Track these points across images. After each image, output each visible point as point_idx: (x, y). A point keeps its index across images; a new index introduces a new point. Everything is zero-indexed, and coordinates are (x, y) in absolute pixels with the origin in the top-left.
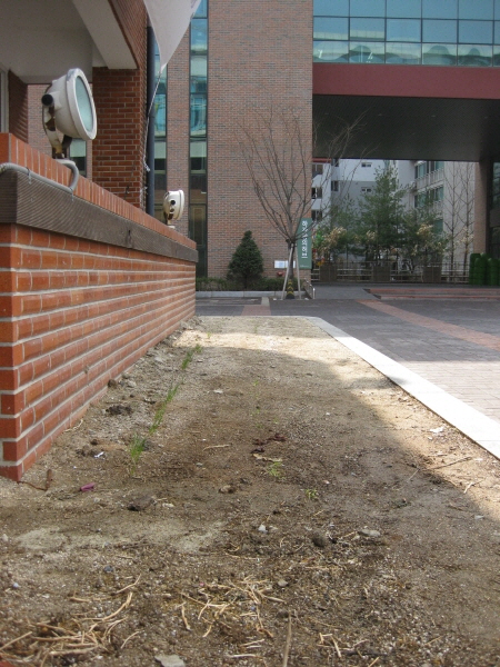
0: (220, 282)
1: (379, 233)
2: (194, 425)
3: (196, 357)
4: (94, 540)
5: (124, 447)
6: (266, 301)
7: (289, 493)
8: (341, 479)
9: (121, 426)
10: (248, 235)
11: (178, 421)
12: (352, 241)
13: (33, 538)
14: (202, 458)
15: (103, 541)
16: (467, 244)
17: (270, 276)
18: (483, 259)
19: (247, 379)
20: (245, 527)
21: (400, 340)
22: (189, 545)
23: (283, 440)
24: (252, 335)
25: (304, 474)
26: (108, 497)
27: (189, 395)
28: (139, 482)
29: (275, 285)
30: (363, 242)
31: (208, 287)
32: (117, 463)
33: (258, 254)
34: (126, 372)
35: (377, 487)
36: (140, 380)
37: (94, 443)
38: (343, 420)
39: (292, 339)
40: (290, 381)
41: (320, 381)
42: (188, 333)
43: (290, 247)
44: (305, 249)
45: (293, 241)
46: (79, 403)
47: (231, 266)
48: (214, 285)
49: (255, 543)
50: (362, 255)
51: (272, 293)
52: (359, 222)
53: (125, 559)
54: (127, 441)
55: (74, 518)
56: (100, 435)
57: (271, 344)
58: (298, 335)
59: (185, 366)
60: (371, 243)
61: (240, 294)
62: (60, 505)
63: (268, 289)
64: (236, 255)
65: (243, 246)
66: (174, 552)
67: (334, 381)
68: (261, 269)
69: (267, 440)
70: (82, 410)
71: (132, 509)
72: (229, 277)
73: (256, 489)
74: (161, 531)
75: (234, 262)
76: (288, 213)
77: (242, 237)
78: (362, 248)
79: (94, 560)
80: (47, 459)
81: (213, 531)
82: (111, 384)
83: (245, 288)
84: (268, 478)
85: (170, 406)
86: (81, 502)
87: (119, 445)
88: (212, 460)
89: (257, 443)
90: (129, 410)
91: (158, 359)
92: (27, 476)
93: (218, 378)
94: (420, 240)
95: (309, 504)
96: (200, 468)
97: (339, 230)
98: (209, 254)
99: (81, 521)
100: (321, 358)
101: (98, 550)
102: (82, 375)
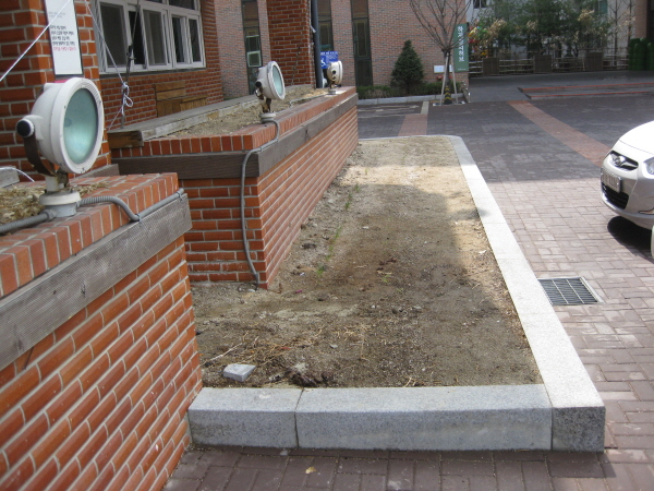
0: (385, 89)
1: (540, 22)
2: (349, 254)
3: (356, 197)
4: (305, 313)
5: (314, 269)
6: (425, 108)
7: (390, 291)
8: (417, 283)
9: (311, 256)
10: (408, 44)
11: (341, 251)
12: (514, 32)
13: (282, 313)
14: (352, 274)
15: (309, 314)
16: (630, 28)
17: (431, 81)
18: (643, 44)
19: (386, 216)
20: (366, 306)
21: (524, 156)
22: (343, 314)
23: (395, 261)
24: (399, 167)
25: (400, 281)
26: (309, 295)
27: (349, 231)
28: (322, 288)
29: (435, 90)
30: (524, 31)
31: (374, 94)
32: (311, 278)
33: (418, 62)
34: (311, 215)
35: (433, 287)
36: (319, 220)
37: (298, 268)
38: (433, 247)
39: (428, 168)
40: (412, 215)
41: (433, 214)
42: (352, 169)
43: (445, 56)
44: (461, 53)
45: (447, 51)
46: (288, 244)
47: (394, 74)
48: (379, 92)
49: (369, 312)
50: (523, 45)
51: (432, 97)
52: (520, 11)
53: (318, 320)
54: (315, 265)
55: (295, 306)
56: (301, 262)
57: (412, 176)
58: (434, 164)
59: (347, 207)
60: (532, 31)
61: (403, 99)
62: (289, 300)
63: (429, 94)
64: (398, 64)
65: (404, 55)
66: (337, 317)
67: (442, 214)
68: (421, 75)
69: (386, 262)
70: (289, 247)
71: (320, 300)
72: (393, 84)
73: (375, 289)
74: (331, 309)
75: (396, 70)
76: (442, 25)
77: (403, 46)
78: (523, 38)
79: (307, 320)
80: (278, 278)
81: (353, 308)
82: (302, 227)
83: (407, 94)
84: (382, 284)
85: (338, 241)
86: (297, 298)
87: (311, 268)
88: (357, 275)
89: (382, 264)
90: (314, 246)
91: (330, 201)
92: (271, 287)
93: (367, 216)
94: (581, 26)
95: (398, 295)
96: (351, 279)
97: (500, 23)
98: (373, 64)
99: (299, 306)
100: (441, 191)
101: (308, 316)
102: (288, 228)
